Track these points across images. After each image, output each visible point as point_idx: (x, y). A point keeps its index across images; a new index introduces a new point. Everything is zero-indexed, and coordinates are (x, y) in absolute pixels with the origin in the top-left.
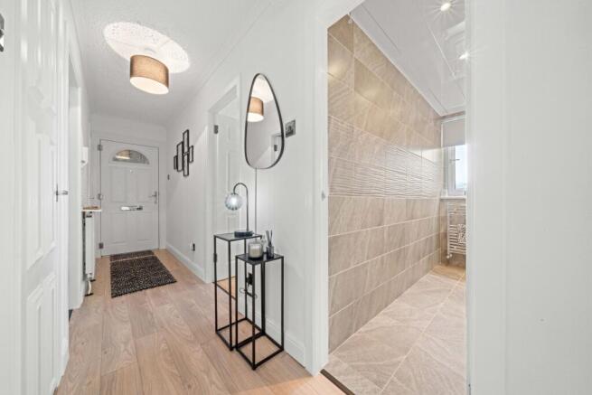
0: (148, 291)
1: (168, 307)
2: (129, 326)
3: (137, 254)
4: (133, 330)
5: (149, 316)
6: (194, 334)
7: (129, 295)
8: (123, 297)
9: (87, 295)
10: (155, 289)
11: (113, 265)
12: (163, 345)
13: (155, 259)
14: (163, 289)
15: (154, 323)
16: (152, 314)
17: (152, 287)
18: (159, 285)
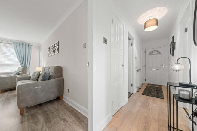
0: (152, 97)
1: (155, 105)
2: (141, 103)
3: (156, 85)
4: (141, 105)
5: (148, 104)
6: (158, 119)
7: (146, 96)
8: (144, 96)
9: (137, 91)
10: (154, 98)
11: (147, 86)
12: (146, 114)
13: (161, 89)
14: (157, 99)
15: (148, 107)
16: (149, 104)
17: (154, 97)
18: (157, 97)
